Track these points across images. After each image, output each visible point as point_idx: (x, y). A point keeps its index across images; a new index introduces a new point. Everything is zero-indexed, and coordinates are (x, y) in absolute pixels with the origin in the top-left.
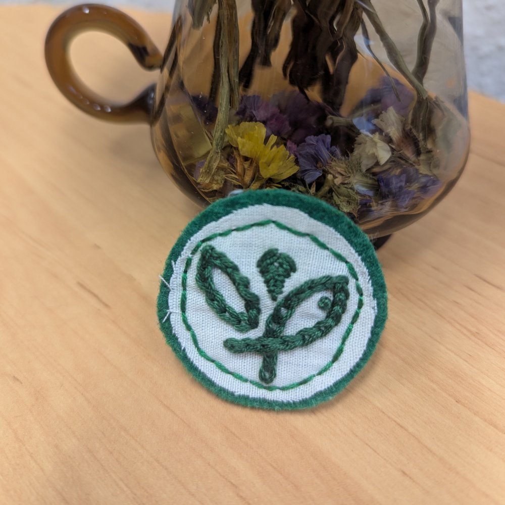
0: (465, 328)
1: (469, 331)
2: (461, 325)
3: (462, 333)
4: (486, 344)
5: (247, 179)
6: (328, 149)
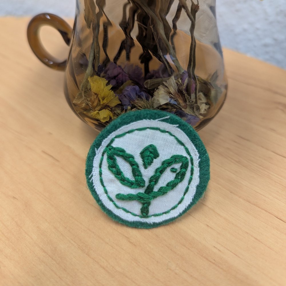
5: (95, 104)
6: (136, 94)
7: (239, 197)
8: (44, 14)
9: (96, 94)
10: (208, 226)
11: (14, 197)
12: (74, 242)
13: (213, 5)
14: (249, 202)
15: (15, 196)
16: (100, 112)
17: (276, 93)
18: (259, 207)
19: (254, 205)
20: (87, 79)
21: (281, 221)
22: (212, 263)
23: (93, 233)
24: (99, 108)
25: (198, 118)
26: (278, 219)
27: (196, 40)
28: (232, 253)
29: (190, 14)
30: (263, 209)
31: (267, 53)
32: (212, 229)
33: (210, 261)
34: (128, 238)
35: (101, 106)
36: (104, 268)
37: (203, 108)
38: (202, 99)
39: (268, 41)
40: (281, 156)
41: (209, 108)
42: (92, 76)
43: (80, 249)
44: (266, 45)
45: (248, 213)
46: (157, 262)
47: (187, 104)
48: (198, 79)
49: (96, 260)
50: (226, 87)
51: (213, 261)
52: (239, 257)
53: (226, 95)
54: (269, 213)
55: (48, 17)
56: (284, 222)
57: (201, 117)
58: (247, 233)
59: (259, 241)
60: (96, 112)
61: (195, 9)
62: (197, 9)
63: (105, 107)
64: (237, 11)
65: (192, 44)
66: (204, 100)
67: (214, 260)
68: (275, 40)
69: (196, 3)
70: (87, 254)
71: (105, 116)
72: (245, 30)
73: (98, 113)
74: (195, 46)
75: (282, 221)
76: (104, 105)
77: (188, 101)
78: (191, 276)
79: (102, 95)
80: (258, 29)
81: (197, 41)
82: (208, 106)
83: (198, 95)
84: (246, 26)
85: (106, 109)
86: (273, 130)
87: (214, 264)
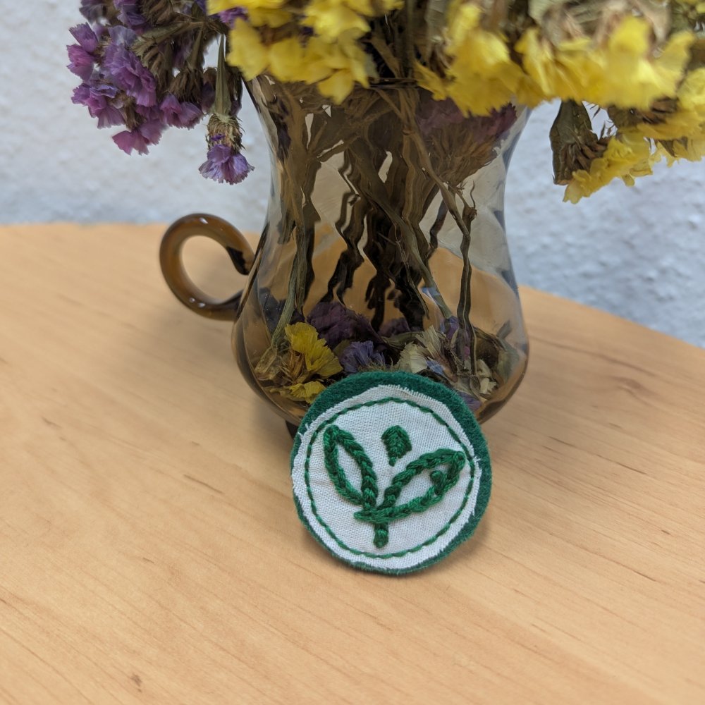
0: (548, 479)
1: (552, 481)
2: (544, 477)
3: (547, 483)
4: (568, 489)
5: (296, 372)
6: (369, 354)
7: (567, 542)
8: (198, 216)
9: (298, 354)
10: (517, 591)
11: (144, 558)
12: (276, 629)
13: (499, 209)
14: (586, 550)
15: (146, 557)
16: (305, 385)
17: (614, 361)
18: (604, 557)
19: (596, 553)
20: (283, 329)
21: (646, 578)
22: (533, 651)
23: (310, 612)
24: (303, 378)
25: (478, 400)
26: (642, 577)
27: (471, 265)
28: (567, 633)
29: (462, 222)
30: (611, 560)
31: (590, 290)
32: (525, 596)
33: (530, 649)
34: (376, 618)
35: (307, 375)
36: (338, 670)
37: (486, 386)
38: (484, 369)
39: (590, 267)
40: (635, 470)
41: (496, 388)
42: (292, 323)
43: (290, 641)
44: (587, 276)
45: (586, 567)
46: (435, 654)
47: (457, 376)
48: (476, 332)
49: (322, 658)
50: (526, 349)
51: (535, 649)
52: (579, 640)
53: (526, 363)
54: (624, 566)
55: (204, 221)
56: (651, 579)
57: (483, 400)
58: (589, 600)
59: (611, 612)
60: (298, 385)
61: (470, 214)
62: (473, 214)
63: (314, 377)
64: (529, 211)
65: (464, 271)
66: (486, 371)
67: (536, 646)
68: (603, 264)
69: (471, 205)
70: (303, 649)
71: (316, 392)
72: (545, 247)
73: (303, 388)
74: (470, 273)
75: (648, 578)
76: (313, 372)
77: (459, 370)
78: (499, 674)
79: (311, 355)
80: (569, 245)
81: (473, 268)
82: (494, 384)
83: (476, 362)
84: (547, 240)
85: (314, 381)
86: (615, 426)
87: (536, 652)
